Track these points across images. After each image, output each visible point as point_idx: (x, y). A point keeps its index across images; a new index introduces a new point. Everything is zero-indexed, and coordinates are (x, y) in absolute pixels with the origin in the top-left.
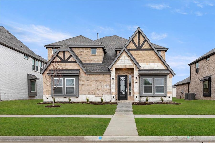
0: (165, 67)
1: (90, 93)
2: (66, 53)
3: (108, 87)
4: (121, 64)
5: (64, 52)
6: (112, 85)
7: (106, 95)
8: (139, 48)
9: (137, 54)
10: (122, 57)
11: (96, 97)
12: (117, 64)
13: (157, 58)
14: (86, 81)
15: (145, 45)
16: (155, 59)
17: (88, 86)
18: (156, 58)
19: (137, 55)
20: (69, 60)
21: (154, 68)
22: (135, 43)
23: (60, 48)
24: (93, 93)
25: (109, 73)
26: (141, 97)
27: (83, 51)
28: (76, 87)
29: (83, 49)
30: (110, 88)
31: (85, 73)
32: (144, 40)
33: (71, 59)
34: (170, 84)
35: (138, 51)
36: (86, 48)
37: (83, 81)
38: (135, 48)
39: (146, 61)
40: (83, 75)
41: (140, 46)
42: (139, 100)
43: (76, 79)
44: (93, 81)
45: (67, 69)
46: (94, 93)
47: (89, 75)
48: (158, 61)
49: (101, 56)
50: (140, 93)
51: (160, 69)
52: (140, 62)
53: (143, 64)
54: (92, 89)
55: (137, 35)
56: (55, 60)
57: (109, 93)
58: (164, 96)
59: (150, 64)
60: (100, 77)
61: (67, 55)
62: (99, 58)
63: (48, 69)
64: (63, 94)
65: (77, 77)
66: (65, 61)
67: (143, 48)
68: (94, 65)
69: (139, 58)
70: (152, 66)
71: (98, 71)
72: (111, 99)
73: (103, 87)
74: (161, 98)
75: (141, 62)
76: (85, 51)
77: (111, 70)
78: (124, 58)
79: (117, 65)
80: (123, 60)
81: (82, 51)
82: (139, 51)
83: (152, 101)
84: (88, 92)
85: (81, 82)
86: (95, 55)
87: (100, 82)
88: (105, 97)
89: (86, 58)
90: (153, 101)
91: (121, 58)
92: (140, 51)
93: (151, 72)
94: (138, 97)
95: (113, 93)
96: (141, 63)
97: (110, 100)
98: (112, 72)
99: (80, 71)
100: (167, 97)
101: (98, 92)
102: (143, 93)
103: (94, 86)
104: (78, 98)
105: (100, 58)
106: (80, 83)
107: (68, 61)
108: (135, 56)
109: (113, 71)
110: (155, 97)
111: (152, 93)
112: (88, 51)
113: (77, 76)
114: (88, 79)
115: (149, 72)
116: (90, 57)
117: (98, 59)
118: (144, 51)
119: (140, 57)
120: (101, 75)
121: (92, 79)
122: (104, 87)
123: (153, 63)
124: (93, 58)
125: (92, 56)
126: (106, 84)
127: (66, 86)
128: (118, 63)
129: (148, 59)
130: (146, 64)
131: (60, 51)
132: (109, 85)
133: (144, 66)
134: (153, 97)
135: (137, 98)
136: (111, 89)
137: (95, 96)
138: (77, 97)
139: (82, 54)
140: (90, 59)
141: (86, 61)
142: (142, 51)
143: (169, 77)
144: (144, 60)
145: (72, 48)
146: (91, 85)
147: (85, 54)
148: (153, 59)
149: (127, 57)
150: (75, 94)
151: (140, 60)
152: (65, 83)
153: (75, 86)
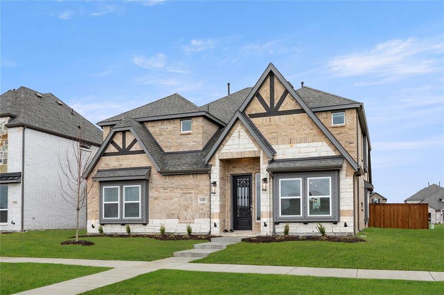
0: (334, 151)
1: (170, 216)
2: (127, 134)
3: (206, 202)
4: (231, 151)
5: (124, 132)
6: (213, 198)
7: (200, 220)
8: (272, 111)
9: (267, 124)
10: (235, 133)
11: (181, 224)
12: (222, 151)
13: (315, 131)
14: (162, 190)
15: (287, 103)
16: (310, 133)
17: (166, 201)
18: (311, 131)
19: (267, 126)
20: (133, 149)
21: (307, 154)
22: (265, 99)
23: (115, 127)
24: (176, 214)
25: (206, 171)
26: (276, 223)
27: (166, 127)
28: (142, 203)
29: (165, 123)
30: (208, 204)
31: (160, 173)
32: (284, 90)
33: (136, 147)
34: (347, 190)
35: (269, 117)
36: (172, 121)
37: (157, 190)
38: (263, 110)
39: (287, 139)
40: (156, 178)
41: (275, 105)
42: (272, 230)
43: (142, 187)
44: (175, 191)
45: (128, 167)
46: (177, 216)
47: (167, 178)
48: (318, 138)
49: (199, 135)
50: (274, 213)
51: (321, 156)
52: (275, 143)
53: (281, 146)
54: (173, 208)
55: (268, 80)
56: (107, 151)
57: (206, 216)
58: (331, 220)
59: (299, 145)
60: (190, 180)
61: (129, 139)
62: (196, 140)
63: (96, 169)
64: (119, 218)
65: (144, 183)
66: (124, 151)
67: (281, 109)
68: (183, 155)
69: (273, 133)
70: (302, 150)
71: (184, 168)
72: (211, 228)
73: (194, 201)
74: (319, 226)
75: (277, 142)
76: (169, 127)
77: (209, 164)
78: (239, 136)
79: (223, 153)
80: (236, 142)
81: (162, 127)
82: (272, 117)
83: (303, 233)
84: (165, 214)
85: (152, 194)
86: (189, 134)
87: (189, 192)
88: (198, 223)
89: (170, 141)
90: (306, 233)
91: (232, 136)
92: (274, 117)
93: (298, 165)
94: (268, 224)
95: (215, 214)
96: (277, 144)
97: (208, 232)
98: (212, 168)
99: (152, 170)
100: (341, 224)
101: (185, 213)
102: (280, 215)
103: (177, 199)
104: (146, 227)
105: (199, 140)
106: (150, 194)
107: (131, 150)
108: (263, 131)
109: (215, 166)
110: (310, 225)
111: (301, 215)
112: (174, 126)
113: (145, 181)
114: (166, 185)
115: (292, 165)
116: (178, 139)
117: (193, 142)
118: (284, 116)
119: (274, 131)
120: (191, 176)
121: (173, 185)
122: (197, 202)
123: (306, 141)
124: (184, 140)
125: (183, 136)
126: (200, 196)
127: (124, 202)
128: (225, 147)
129: (294, 133)
130: (289, 146)
131: (115, 133)
132: (208, 197)
133: (285, 152)
134: (306, 223)
135: (266, 225)
136: (210, 205)
137: (179, 223)
138: (145, 224)
139: (163, 133)
140: (179, 143)
141: (170, 147)
142: (278, 116)
143: (345, 173)
144: (284, 137)
145: (145, 124)
146: (171, 199)
147: (170, 133)
148: (305, 134)
149: (245, 134)
150: (140, 217)
151: (275, 138)
152: (122, 197)
153: (140, 202)
